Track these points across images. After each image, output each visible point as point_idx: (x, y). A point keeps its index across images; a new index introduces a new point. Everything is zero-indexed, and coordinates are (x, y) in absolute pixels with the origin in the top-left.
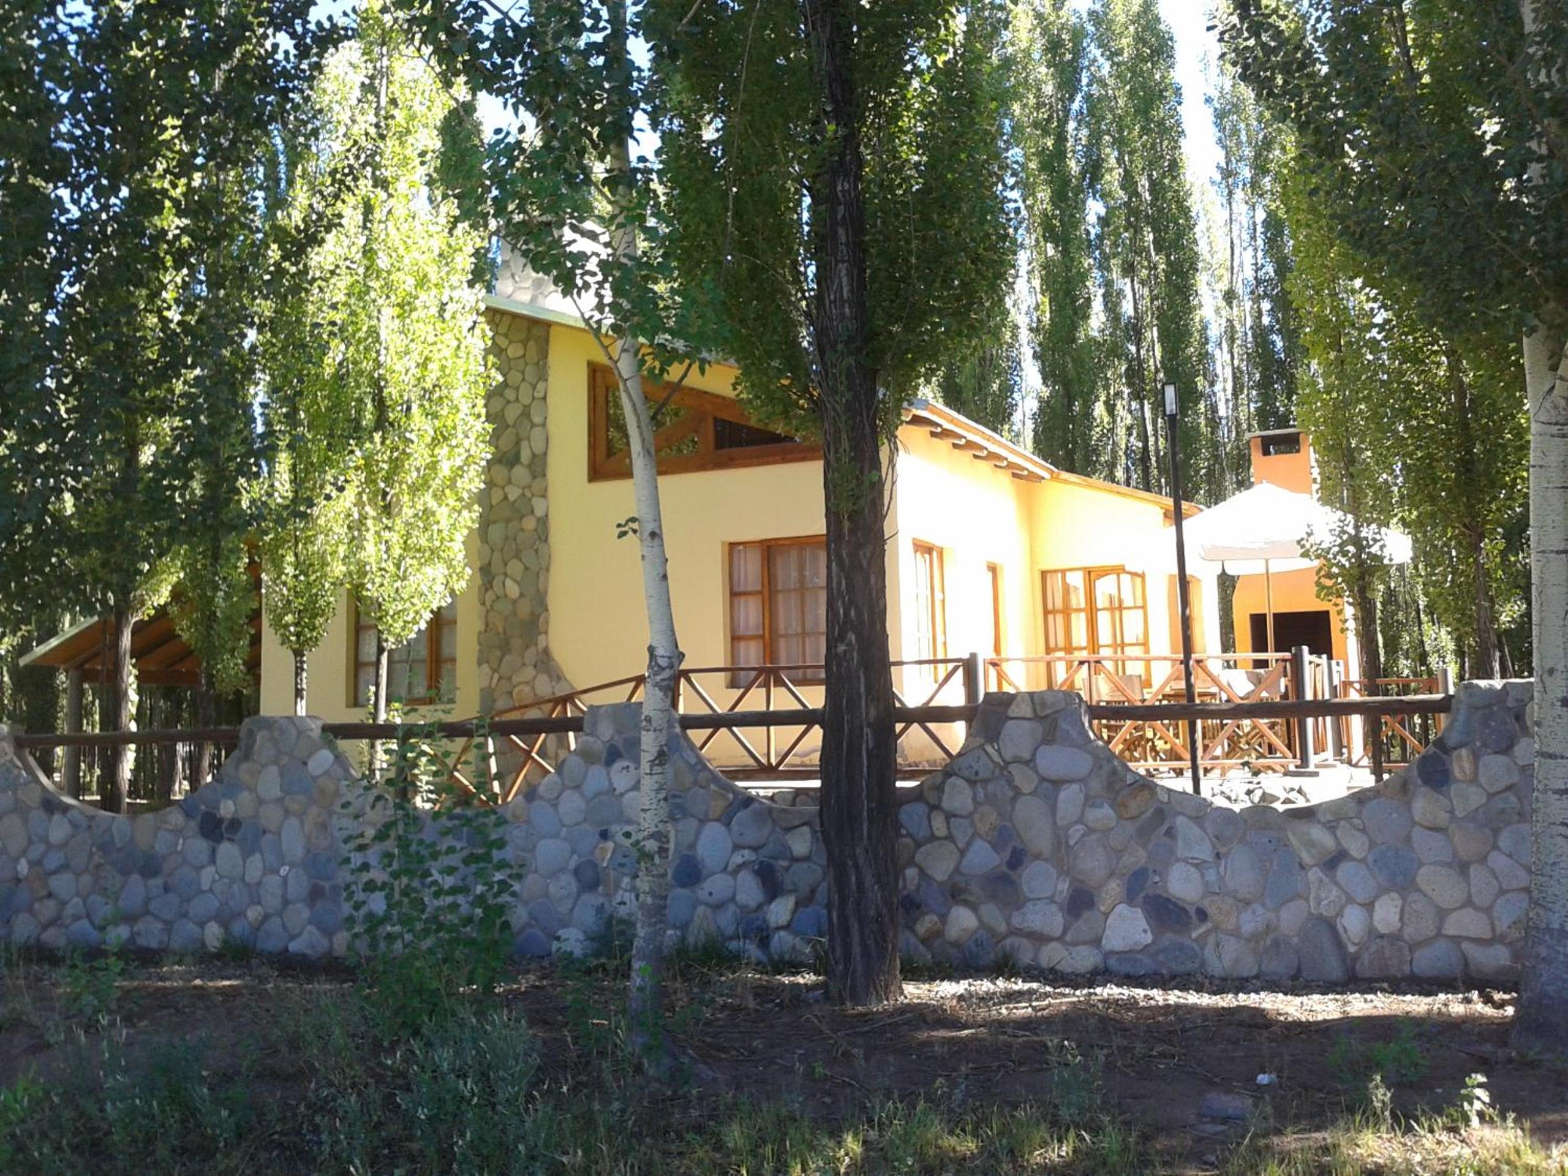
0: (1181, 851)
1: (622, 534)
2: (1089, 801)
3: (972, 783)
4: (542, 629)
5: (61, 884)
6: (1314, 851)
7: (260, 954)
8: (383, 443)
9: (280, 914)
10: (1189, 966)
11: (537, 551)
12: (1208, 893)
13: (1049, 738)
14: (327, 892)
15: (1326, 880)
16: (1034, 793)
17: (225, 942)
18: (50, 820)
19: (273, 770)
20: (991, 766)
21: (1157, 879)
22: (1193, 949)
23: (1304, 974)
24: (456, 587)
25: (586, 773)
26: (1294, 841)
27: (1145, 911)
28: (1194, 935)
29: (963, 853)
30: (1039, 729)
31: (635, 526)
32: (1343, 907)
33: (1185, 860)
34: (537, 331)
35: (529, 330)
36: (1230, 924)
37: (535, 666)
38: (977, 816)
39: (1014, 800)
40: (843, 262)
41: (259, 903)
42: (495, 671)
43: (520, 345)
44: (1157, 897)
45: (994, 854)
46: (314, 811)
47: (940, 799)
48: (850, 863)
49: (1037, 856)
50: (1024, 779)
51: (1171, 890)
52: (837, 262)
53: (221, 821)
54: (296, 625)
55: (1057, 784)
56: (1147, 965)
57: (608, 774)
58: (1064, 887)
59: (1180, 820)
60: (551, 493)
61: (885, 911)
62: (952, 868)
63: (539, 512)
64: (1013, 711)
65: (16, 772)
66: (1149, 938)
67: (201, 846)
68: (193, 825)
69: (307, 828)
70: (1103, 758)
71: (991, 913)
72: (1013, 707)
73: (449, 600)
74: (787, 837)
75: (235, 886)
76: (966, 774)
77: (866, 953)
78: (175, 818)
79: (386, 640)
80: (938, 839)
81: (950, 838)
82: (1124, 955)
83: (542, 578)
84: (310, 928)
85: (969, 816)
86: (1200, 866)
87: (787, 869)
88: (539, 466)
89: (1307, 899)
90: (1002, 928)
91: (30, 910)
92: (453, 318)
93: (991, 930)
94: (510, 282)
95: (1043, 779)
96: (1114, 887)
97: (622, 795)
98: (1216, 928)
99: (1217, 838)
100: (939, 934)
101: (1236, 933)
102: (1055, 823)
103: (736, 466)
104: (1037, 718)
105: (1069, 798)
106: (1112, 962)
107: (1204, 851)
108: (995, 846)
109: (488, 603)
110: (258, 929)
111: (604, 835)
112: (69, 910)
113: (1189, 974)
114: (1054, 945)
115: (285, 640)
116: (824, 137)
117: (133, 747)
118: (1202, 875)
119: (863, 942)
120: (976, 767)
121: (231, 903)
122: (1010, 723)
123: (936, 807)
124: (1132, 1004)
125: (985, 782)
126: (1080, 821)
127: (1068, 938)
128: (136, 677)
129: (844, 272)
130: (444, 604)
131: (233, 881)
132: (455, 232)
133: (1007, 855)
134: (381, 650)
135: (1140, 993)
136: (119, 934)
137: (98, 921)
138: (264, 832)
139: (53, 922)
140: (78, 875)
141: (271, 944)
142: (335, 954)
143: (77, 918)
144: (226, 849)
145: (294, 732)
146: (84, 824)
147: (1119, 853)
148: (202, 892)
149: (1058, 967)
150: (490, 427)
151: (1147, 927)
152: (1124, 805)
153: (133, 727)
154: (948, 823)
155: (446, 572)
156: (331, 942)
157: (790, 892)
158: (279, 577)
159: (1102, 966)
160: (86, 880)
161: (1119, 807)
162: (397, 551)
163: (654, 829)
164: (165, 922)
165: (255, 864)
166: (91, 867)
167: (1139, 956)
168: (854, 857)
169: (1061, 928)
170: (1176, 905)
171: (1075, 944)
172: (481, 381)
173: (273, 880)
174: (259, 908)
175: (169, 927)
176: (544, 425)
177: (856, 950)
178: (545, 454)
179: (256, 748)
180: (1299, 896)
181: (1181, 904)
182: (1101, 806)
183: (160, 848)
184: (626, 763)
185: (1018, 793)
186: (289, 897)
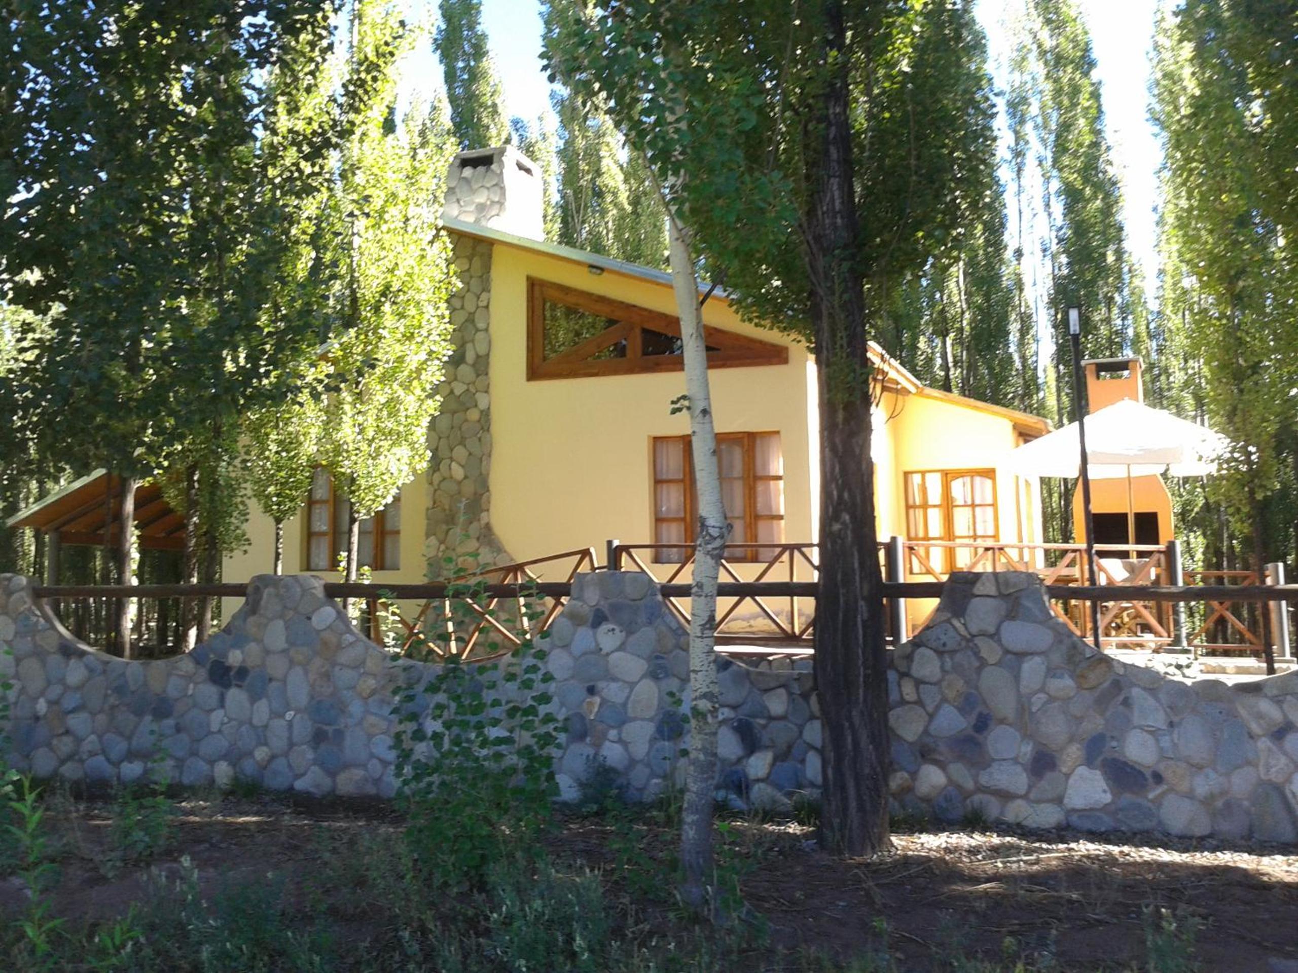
0: (1136, 719)
1: (674, 412)
2: (1051, 672)
3: (940, 653)
4: (484, 507)
5: (77, 722)
6: (1262, 722)
7: (268, 792)
8: (357, 338)
9: (286, 755)
10: (1148, 824)
11: (480, 439)
12: (1163, 756)
13: (1011, 616)
14: (330, 735)
15: (1274, 748)
16: (999, 664)
17: (236, 779)
18: (67, 665)
19: (280, 624)
20: (959, 638)
21: (1114, 744)
22: (1150, 809)
23: (1256, 835)
24: (418, 467)
25: (574, 634)
26: (1243, 712)
27: (1105, 773)
28: (1151, 796)
29: (931, 716)
30: (1002, 606)
31: (686, 403)
32: (1291, 774)
33: (1141, 728)
34: (481, 249)
35: (474, 248)
36: (1184, 786)
37: (478, 539)
38: (944, 684)
39: (979, 670)
40: (834, 176)
41: (266, 744)
42: (442, 542)
43: (465, 261)
44: (1115, 761)
45: (962, 719)
46: (318, 662)
47: (909, 668)
48: (847, 724)
49: (1002, 721)
50: (989, 651)
51: (1128, 754)
52: (829, 177)
53: (229, 669)
54: (278, 495)
55: (1021, 656)
56: (1107, 823)
57: (595, 635)
58: (1027, 750)
59: (1136, 692)
60: (492, 389)
61: (879, 769)
62: (921, 729)
63: (482, 405)
64: (979, 589)
65: (35, 619)
66: (1108, 798)
67: (210, 691)
68: (203, 673)
69: (312, 677)
70: (1061, 634)
71: (960, 772)
72: (978, 585)
73: (412, 478)
74: (765, 697)
75: (243, 729)
76: (934, 645)
77: (861, 808)
78: (186, 665)
79: (359, 512)
80: (908, 703)
81: (919, 702)
82: (1084, 813)
83: (484, 463)
84: (315, 769)
85: (937, 684)
86: (1154, 733)
87: (764, 727)
88: (482, 365)
89: (1256, 766)
90: (969, 785)
91: (49, 745)
92: (415, 232)
93: (959, 787)
94: (456, 206)
95: (1007, 652)
96: (1075, 751)
97: (608, 654)
98: (1171, 790)
99: (1171, 708)
100: (910, 789)
101: (1190, 795)
102: (1018, 691)
103: (661, 371)
104: (1001, 596)
105: (1032, 668)
106: (1074, 819)
107: (1159, 720)
108: (962, 710)
109: (436, 482)
110: (265, 768)
111: (591, 691)
112: (86, 746)
113: (1147, 832)
114: (1019, 802)
115: (267, 509)
116: (826, 62)
117: (135, 599)
118: (1157, 740)
119: (859, 798)
120: (944, 638)
121: (240, 743)
122: (975, 601)
123: (905, 675)
124: (1111, 860)
125: (953, 652)
126: (1042, 690)
127: (1032, 796)
128: (138, 537)
129: (835, 187)
130: (408, 482)
131: (241, 723)
132: (418, 158)
133: (973, 718)
134: (353, 520)
135: (1115, 850)
136: (132, 769)
137: (114, 756)
138: (271, 680)
139: (70, 757)
140: (93, 714)
141: (276, 781)
142: (337, 792)
143: (92, 754)
144: (236, 696)
145: (299, 590)
146: (100, 667)
147: (1079, 720)
148: (210, 733)
149: (1025, 823)
150: (450, 328)
151: (1106, 788)
152: (1083, 676)
153: (135, 582)
154: (917, 689)
155: (411, 454)
156: (334, 782)
157: (767, 747)
158: (262, 453)
159: (1064, 822)
160: (102, 718)
161: (1079, 678)
162: (370, 433)
163: (705, 690)
164: (177, 759)
165: (262, 706)
166: (106, 707)
167: (1098, 814)
168: (849, 718)
169: (1026, 787)
170: (1132, 768)
171: (1039, 801)
172: (443, 286)
173: (278, 724)
174: (265, 749)
175: (180, 764)
176: (487, 330)
177: (853, 804)
178: (488, 355)
179: (263, 603)
180: (1249, 763)
181: (1137, 767)
182: (1061, 677)
183: (172, 691)
184: (611, 626)
185: (983, 663)
186: (295, 740)
